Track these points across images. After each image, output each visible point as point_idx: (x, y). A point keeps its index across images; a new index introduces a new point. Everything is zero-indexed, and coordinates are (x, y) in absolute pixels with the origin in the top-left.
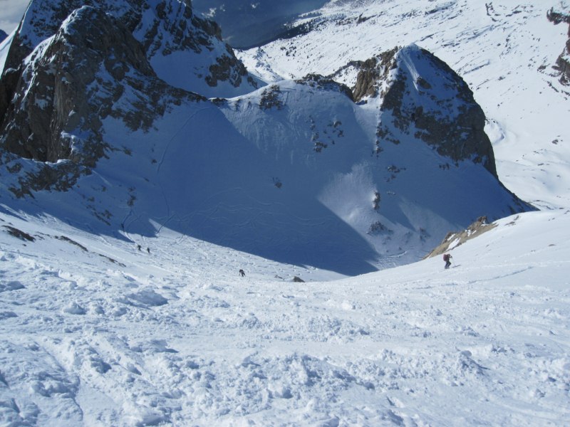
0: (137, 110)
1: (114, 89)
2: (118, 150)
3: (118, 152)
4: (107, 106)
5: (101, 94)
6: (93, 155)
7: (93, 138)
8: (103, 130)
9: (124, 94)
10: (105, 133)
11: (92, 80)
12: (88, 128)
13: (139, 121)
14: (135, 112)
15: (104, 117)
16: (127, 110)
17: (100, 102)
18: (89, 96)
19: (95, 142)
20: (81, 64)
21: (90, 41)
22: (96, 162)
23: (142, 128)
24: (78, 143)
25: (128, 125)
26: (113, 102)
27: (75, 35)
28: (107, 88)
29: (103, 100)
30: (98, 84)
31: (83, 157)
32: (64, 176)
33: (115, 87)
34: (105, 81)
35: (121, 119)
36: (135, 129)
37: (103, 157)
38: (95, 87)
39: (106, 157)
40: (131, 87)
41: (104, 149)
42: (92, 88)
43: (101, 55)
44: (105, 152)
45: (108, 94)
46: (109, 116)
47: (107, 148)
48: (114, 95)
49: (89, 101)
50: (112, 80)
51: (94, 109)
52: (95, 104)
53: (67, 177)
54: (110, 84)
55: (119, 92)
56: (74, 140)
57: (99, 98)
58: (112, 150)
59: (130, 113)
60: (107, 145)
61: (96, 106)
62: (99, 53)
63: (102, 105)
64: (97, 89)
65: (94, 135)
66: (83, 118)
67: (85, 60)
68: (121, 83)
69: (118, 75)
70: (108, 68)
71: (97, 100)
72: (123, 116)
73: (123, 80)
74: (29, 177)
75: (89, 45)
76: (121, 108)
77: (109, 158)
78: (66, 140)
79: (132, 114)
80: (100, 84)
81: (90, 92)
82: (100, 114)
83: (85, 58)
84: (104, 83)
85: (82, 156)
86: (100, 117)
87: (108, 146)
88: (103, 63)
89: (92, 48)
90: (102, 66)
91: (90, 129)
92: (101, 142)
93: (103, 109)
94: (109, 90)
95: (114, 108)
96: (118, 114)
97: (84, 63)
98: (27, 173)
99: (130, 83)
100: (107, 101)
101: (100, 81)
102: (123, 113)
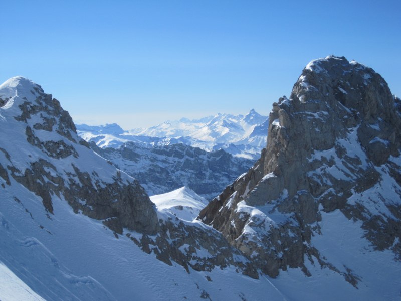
0: (393, 217)
1: (361, 170)
2: (332, 268)
3: (332, 272)
4: (340, 194)
5: (337, 171)
6: (280, 255)
7: (292, 228)
8: (319, 227)
9: (377, 185)
10: (320, 233)
11: (328, 148)
12: (290, 211)
13: (393, 236)
14: (389, 219)
15: (329, 208)
16: (375, 212)
17: (329, 183)
18: (312, 166)
19: (291, 234)
20: (316, 115)
21: (344, 92)
22: (281, 271)
23: (394, 250)
24: (259, 225)
25: (368, 236)
26: (353, 191)
27: (320, 75)
28: (350, 165)
29: (336, 182)
30: (335, 156)
31: (259, 250)
32: (186, 246)
33: (365, 169)
34: (350, 153)
35: (360, 223)
36: (381, 247)
37: (299, 269)
38: (328, 158)
39: (305, 271)
40: (393, 180)
41: (306, 257)
42: (323, 158)
43: (356, 117)
44: (307, 263)
45: (348, 175)
46: (338, 211)
47: (313, 257)
48: (358, 180)
49: (310, 174)
50: (363, 157)
51: (315, 188)
52: (319, 181)
53: (192, 250)
54: (357, 160)
55: (369, 180)
56: (254, 218)
57: (330, 176)
58: (322, 264)
59: (378, 218)
60: (314, 252)
61: (318, 185)
62: (354, 112)
63: (332, 189)
64: (331, 163)
65: (296, 223)
66: (286, 191)
67: (326, 113)
68: (378, 169)
69: (376, 155)
70: (362, 141)
71: (325, 179)
72: (363, 218)
73: (384, 166)
74: (77, 179)
75: (340, 97)
76: (366, 205)
77: (309, 275)
78: (241, 216)
79: (383, 221)
80: (340, 156)
81: (316, 161)
82: (322, 202)
83: (327, 110)
84: (346, 157)
85: (256, 248)
86: (321, 207)
87: (318, 256)
88: (355, 129)
89: (343, 103)
90: (353, 134)
91: (292, 213)
92: (305, 243)
93: (330, 194)
94: (352, 170)
95: (351, 201)
96: (356, 212)
97: (322, 116)
98: (76, 169)
99: (393, 173)
100: (343, 187)
101: (341, 152)
102: (365, 214)
